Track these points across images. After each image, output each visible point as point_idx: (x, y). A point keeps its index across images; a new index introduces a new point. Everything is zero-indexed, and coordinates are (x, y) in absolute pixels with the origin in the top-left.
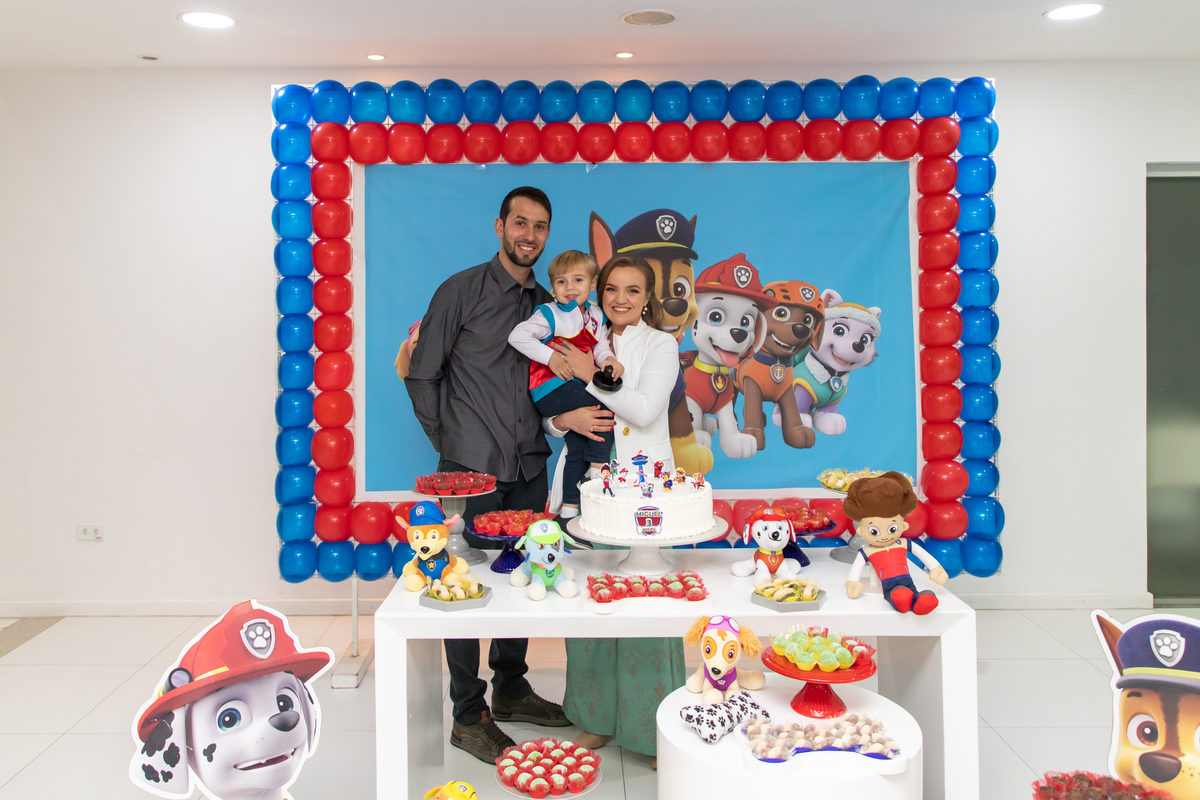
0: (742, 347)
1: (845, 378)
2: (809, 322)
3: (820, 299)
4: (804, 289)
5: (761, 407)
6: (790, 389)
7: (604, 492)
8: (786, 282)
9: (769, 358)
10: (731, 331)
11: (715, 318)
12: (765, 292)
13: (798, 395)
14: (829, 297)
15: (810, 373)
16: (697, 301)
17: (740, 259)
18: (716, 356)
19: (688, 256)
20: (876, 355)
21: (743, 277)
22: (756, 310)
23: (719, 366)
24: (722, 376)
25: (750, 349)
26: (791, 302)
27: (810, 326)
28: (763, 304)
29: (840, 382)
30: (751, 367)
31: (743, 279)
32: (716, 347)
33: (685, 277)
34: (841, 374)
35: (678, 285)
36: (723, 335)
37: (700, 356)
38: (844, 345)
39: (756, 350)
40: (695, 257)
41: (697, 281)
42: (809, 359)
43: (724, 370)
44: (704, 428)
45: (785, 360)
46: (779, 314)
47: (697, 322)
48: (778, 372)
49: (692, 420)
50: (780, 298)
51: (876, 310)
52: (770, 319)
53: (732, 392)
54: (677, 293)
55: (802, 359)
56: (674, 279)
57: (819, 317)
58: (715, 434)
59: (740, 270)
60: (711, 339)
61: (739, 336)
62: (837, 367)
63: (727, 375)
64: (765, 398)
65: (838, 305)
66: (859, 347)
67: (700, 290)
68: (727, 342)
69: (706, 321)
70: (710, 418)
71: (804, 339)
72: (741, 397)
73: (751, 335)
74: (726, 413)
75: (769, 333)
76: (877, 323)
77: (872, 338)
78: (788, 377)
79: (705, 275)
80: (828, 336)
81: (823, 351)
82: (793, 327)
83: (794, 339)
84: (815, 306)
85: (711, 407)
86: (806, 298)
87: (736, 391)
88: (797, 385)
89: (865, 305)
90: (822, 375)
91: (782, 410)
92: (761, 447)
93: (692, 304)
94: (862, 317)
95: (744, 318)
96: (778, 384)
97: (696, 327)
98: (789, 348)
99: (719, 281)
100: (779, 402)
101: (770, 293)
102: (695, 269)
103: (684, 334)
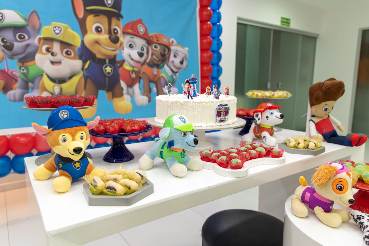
0: (142, 60)
1: (177, 74)
2: (165, 51)
3: (169, 42)
4: (164, 38)
5: (149, 85)
6: (159, 78)
7: (188, 98)
8: (157, 34)
9: (152, 65)
10: (138, 53)
11: (131, 46)
12: (150, 37)
13: (162, 80)
14: (173, 42)
15: (166, 71)
16: (124, 37)
17: (140, 21)
18: (132, 63)
19: (119, 16)
20: (187, 66)
21: (141, 30)
22: (146, 45)
23: (133, 67)
24: (136, 72)
25: (145, 61)
26: (160, 42)
27: (166, 53)
28: (149, 42)
29: (176, 76)
30: (145, 68)
31: (142, 30)
32: (132, 59)
33: (118, 26)
34: (176, 73)
35: (115, 29)
36: (134, 54)
37: (126, 63)
38: (177, 61)
39: (148, 61)
40: (122, 17)
41: (123, 29)
42: (166, 66)
43: (136, 69)
44: (128, 94)
45: (158, 66)
46: (155, 47)
47: (123, 48)
48: (155, 71)
49: (123, 90)
50: (155, 40)
51: (187, 49)
52: (152, 49)
53: (138, 79)
54: (115, 33)
55: (163, 66)
56: (113, 26)
57: (169, 50)
58: (132, 96)
59: (140, 26)
60: (130, 56)
61: (141, 55)
62: (175, 70)
63: (137, 71)
64: (151, 81)
65: (176, 45)
66: (182, 63)
67: (125, 33)
68: (136, 57)
69: (127, 47)
70: (130, 90)
71: (164, 58)
72: (142, 81)
73: (145, 55)
74: (136, 87)
75: (152, 55)
76: (187, 53)
77: (186, 59)
78: (159, 73)
79: (126, 26)
80: (172, 58)
81: (170, 63)
82: (161, 53)
83: (161, 58)
84: (168, 45)
85: (130, 85)
86: (165, 41)
87: (140, 78)
88: (162, 76)
89: (183, 46)
90: (170, 73)
91: (157, 86)
92: (150, 101)
93: (121, 39)
94: (183, 51)
95: (142, 47)
96: (155, 76)
97: (123, 49)
98: (159, 61)
99: (132, 29)
100: (156, 83)
101: (151, 38)
102: (123, 23)
103: (118, 52)
